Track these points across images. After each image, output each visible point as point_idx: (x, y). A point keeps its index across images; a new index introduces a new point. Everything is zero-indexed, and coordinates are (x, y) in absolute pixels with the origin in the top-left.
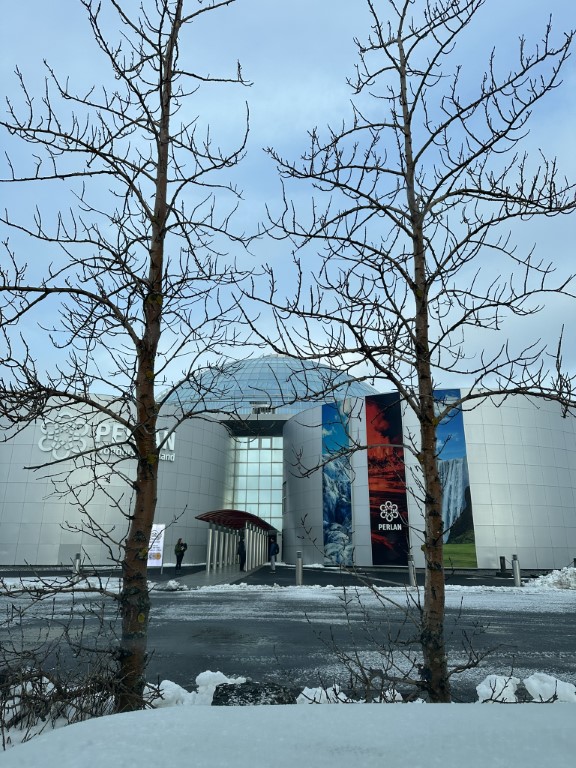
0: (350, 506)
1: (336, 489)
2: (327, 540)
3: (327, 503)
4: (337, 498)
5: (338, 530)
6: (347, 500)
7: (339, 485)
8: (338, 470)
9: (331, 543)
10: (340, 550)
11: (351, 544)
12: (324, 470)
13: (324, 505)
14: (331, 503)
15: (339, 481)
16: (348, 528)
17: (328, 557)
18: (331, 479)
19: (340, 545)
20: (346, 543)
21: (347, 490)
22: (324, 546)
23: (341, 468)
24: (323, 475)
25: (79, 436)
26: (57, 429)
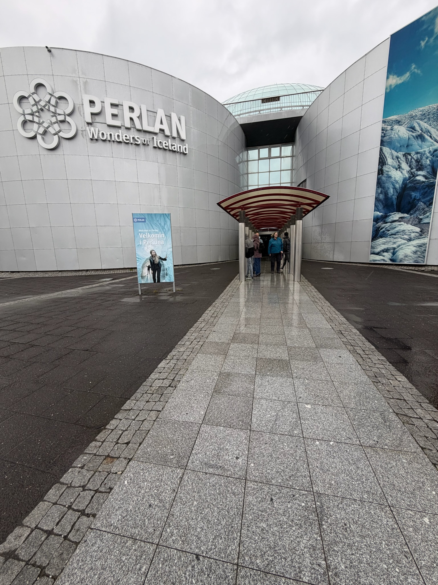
1: (405, 166)
2: (377, 234)
3: (383, 188)
4: (405, 180)
5: (400, 222)
6: (426, 179)
7: (412, 158)
8: (414, 134)
9: (384, 238)
10: (399, 246)
11: (424, 237)
12: (382, 143)
13: (378, 192)
14: (391, 186)
15: (413, 154)
16: (421, 217)
17: (378, 254)
18: (396, 153)
19: (400, 239)
20: (412, 237)
21: (428, 162)
22: (372, 241)
23: (422, 130)
24: (381, 150)
25: (63, 114)
26: (33, 105)
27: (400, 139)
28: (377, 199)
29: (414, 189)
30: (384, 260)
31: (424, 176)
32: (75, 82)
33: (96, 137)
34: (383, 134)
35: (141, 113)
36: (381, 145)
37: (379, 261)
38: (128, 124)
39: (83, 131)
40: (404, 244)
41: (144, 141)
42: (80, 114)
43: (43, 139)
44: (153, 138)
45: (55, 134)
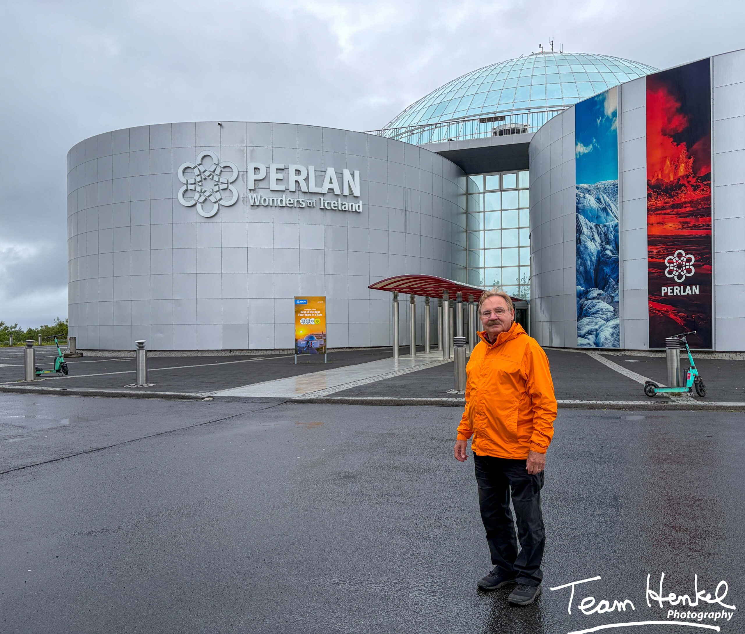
0: (616, 261)
1: (597, 237)
2: (581, 313)
3: (582, 259)
4: (598, 252)
5: (598, 299)
6: (613, 253)
7: (601, 230)
8: (601, 206)
9: (587, 317)
10: (600, 327)
11: (617, 318)
12: (578, 209)
13: (578, 263)
14: (588, 259)
15: (602, 225)
16: (613, 295)
17: (584, 336)
18: (589, 222)
19: (600, 320)
20: (609, 317)
21: (612, 237)
22: (578, 321)
23: (605, 203)
24: (577, 217)
25: (226, 182)
26: (198, 176)
27: (592, 209)
28: (578, 271)
29: (606, 264)
30: (589, 344)
31: (611, 251)
32: (243, 151)
33: (257, 204)
34: (577, 200)
35: (308, 175)
36: (577, 212)
37: (585, 345)
38: (293, 187)
39: (244, 198)
40: (603, 325)
41: (310, 203)
42: (243, 181)
43: (202, 206)
44: (320, 199)
45: (215, 203)
